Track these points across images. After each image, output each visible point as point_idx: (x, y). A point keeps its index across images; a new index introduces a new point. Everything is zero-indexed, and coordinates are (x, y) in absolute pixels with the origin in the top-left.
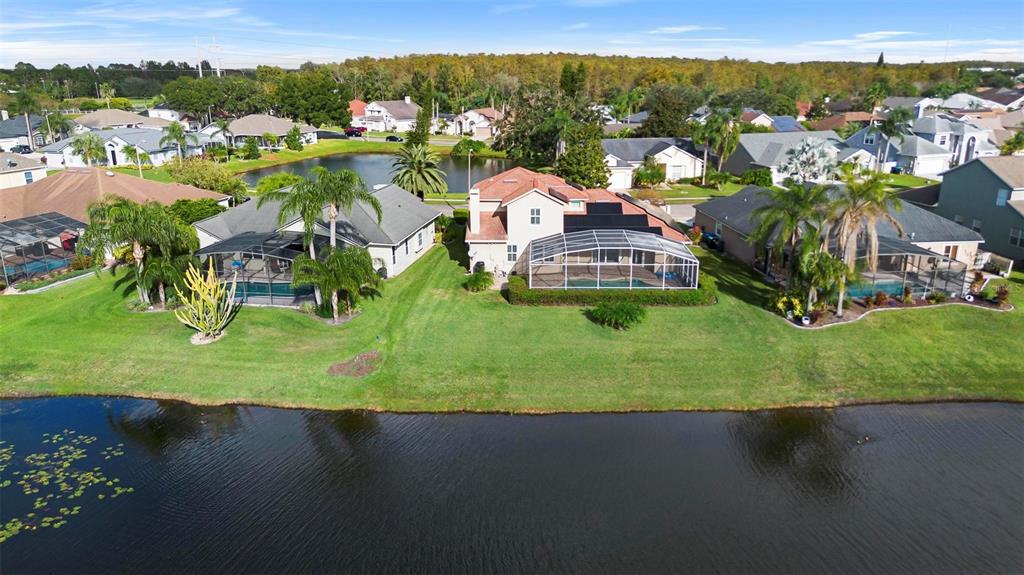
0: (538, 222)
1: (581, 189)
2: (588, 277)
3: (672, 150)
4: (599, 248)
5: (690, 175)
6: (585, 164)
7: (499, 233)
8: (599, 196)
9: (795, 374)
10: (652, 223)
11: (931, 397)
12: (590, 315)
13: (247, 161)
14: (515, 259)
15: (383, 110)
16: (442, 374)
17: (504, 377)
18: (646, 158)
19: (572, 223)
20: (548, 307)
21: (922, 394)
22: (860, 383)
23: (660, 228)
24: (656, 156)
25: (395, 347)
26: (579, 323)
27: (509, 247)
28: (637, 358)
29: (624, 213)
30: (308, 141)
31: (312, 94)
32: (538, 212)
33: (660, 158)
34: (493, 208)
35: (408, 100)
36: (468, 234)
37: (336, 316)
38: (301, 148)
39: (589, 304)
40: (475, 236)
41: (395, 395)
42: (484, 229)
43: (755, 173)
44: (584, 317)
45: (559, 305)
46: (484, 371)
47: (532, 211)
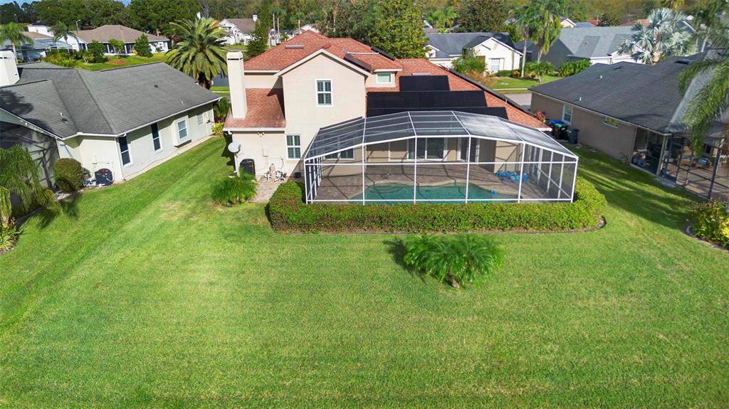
0: (329, 101)
1: (393, 60)
2: (400, 181)
4: (416, 137)
7: (274, 117)
8: (416, 68)
10: (492, 102)
12: (399, 252)
14: (298, 156)
19: (377, 102)
20: (331, 235)
23: (504, 109)
27: (289, 138)
29: (452, 89)
32: (328, 85)
34: (268, 83)
36: (230, 118)
39: (400, 228)
40: (239, 122)
42: (253, 112)
44: (390, 257)
45: (350, 231)
47: (320, 84)
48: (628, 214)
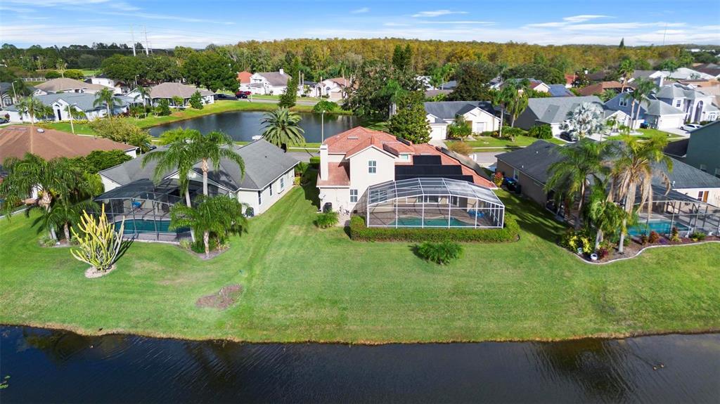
0: (375, 171)
1: (409, 145)
2: (414, 216)
3: (476, 111)
4: (424, 195)
5: (490, 130)
6: (412, 123)
7: (344, 180)
8: (424, 150)
9: (589, 307)
10: (466, 172)
11: (706, 328)
12: (416, 250)
13: (160, 117)
14: (356, 201)
15: (263, 79)
16: (292, 306)
17: (345, 309)
18: (457, 117)
19: (401, 171)
20: (382, 243)
21: (698, 326)
22: (645, 315)
23: (472, 176)
24: (465, 115)
25: (254, 280)
26: (408, 258)
27: (351, 191)
28: (457, 291)
29: (443, 164)
30: (207, 102)
31: (210, 67)
32: (374, 163)
33: (468, 116)
34: (339, 159)
35: (282, 71)
36: (319, 181)
37: (207, 252)
38: (201, 107)
39: (415, 240)
40: (324, 183)
41: (251, 326)
42: (331, 177)
43: (540, 128)
44: (411, 252)
45: (391, 241)
46: (327, 304)
47: (370, 163)
48: (532, 235)
